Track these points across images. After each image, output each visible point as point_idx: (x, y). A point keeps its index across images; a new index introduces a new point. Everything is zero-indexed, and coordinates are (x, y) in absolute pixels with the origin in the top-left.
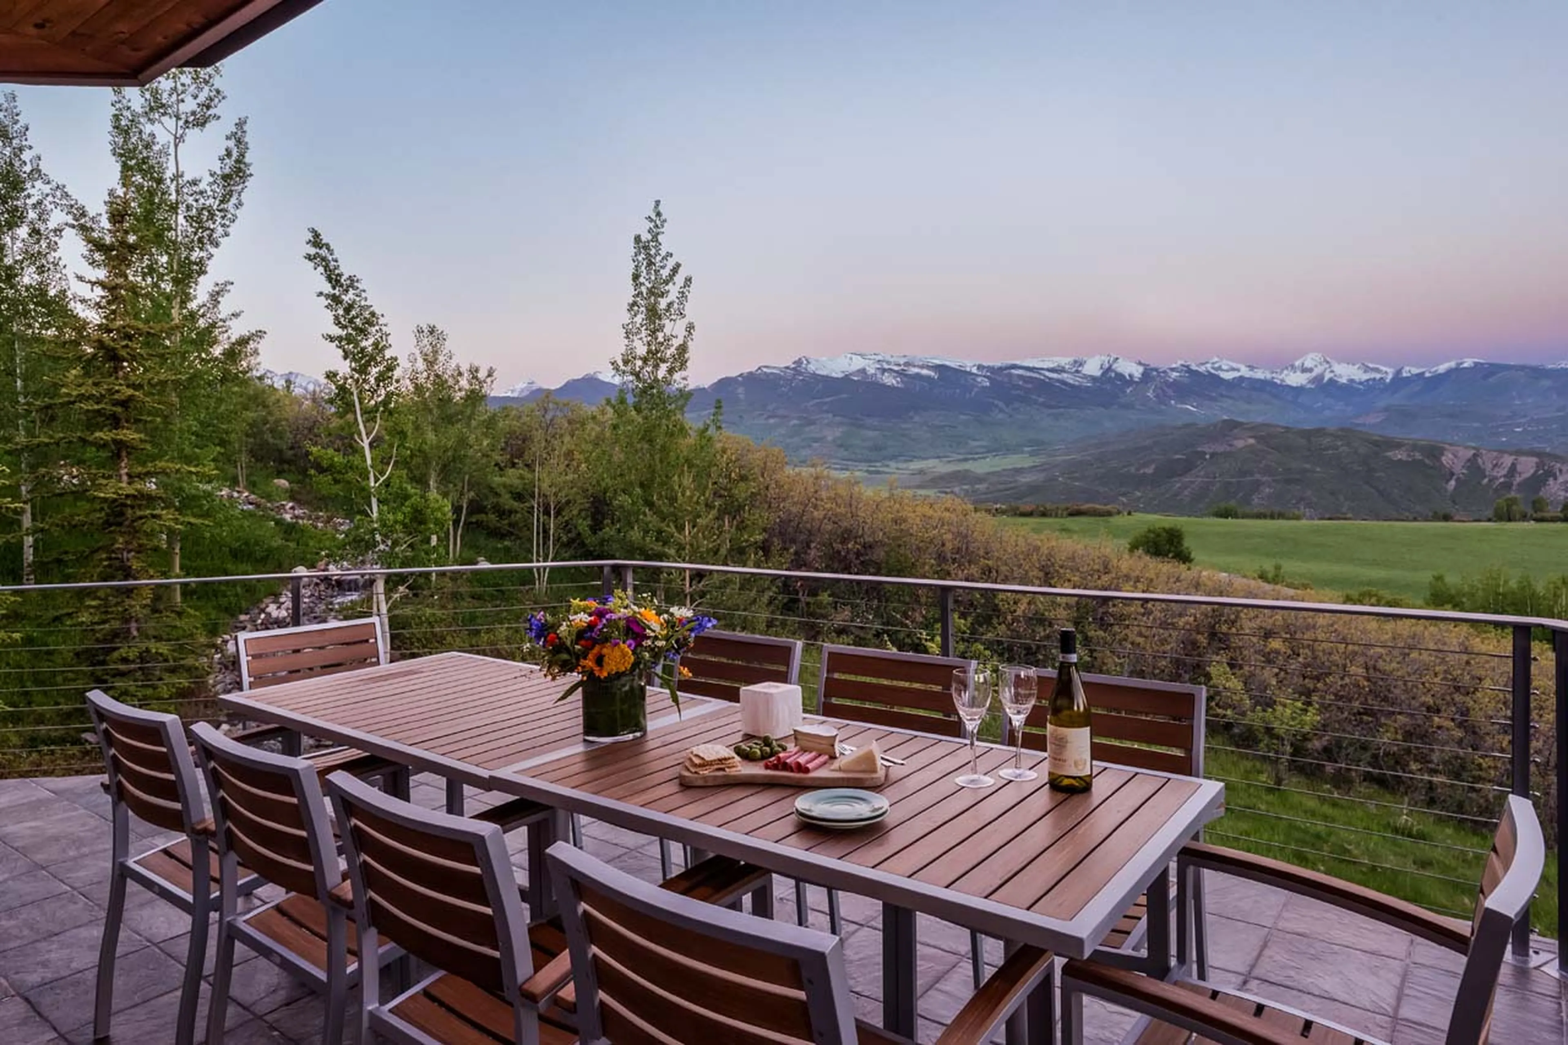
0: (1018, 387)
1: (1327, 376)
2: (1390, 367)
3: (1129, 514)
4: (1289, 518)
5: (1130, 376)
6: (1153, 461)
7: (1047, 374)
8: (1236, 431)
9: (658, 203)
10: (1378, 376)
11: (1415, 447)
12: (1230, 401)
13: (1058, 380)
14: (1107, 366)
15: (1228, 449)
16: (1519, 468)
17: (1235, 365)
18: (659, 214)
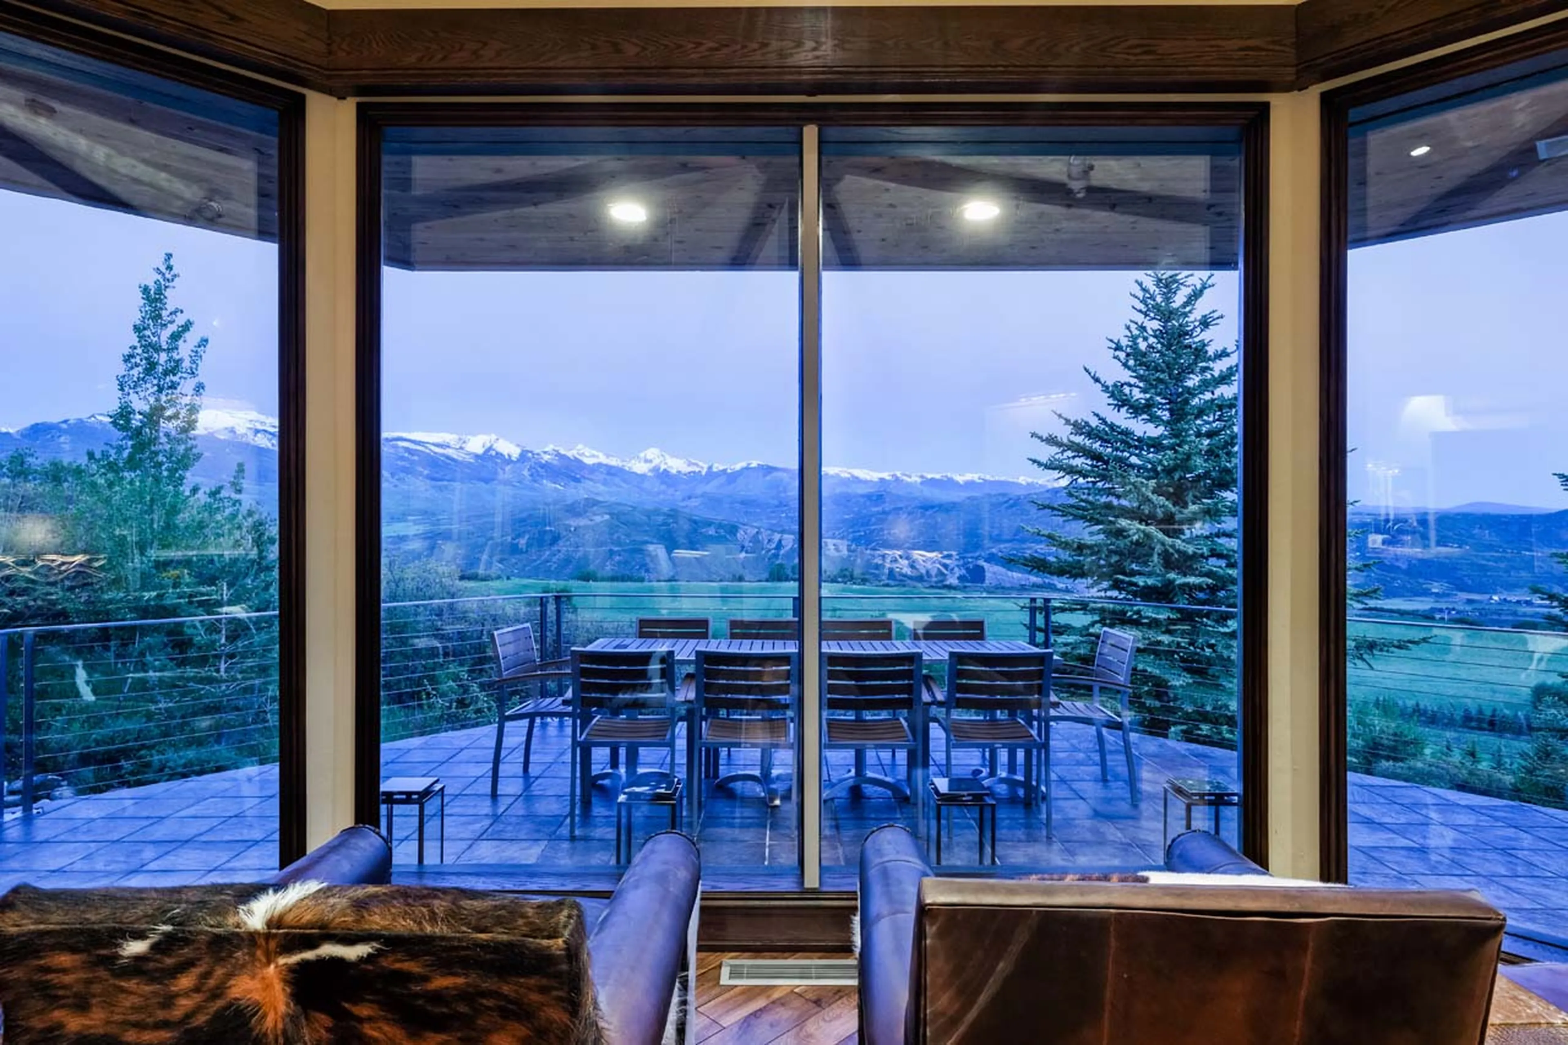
0: (402, 458)
1: (663, 467)
2: (705, 463)
3: (508, 578)
4: (635, 581)
5: (509, 456)
6: (529, 532)
7: (433, 448)
8: (595, 508)
9: (169, 256)
10: (697, 470)
11: (720, 526)
12: (591, 483)
13: (443, 455)
14: (488, 445)
15: (589, 523)
16: (783, 543)
17: (595, 453)
18: (170, 268)
